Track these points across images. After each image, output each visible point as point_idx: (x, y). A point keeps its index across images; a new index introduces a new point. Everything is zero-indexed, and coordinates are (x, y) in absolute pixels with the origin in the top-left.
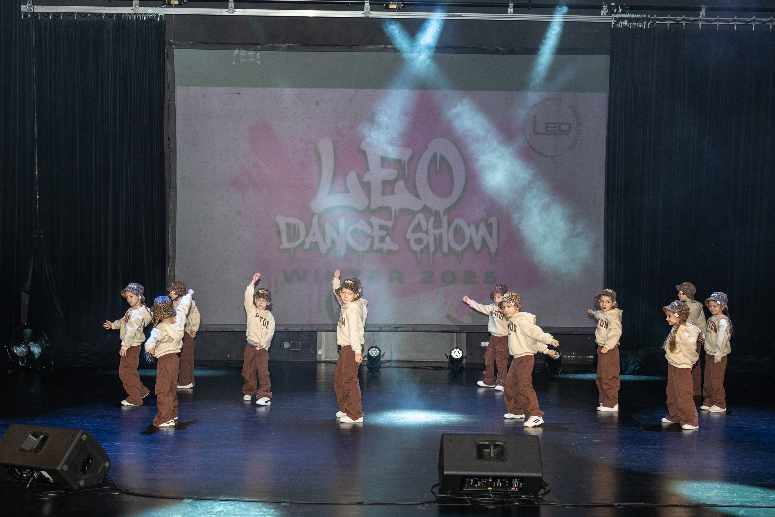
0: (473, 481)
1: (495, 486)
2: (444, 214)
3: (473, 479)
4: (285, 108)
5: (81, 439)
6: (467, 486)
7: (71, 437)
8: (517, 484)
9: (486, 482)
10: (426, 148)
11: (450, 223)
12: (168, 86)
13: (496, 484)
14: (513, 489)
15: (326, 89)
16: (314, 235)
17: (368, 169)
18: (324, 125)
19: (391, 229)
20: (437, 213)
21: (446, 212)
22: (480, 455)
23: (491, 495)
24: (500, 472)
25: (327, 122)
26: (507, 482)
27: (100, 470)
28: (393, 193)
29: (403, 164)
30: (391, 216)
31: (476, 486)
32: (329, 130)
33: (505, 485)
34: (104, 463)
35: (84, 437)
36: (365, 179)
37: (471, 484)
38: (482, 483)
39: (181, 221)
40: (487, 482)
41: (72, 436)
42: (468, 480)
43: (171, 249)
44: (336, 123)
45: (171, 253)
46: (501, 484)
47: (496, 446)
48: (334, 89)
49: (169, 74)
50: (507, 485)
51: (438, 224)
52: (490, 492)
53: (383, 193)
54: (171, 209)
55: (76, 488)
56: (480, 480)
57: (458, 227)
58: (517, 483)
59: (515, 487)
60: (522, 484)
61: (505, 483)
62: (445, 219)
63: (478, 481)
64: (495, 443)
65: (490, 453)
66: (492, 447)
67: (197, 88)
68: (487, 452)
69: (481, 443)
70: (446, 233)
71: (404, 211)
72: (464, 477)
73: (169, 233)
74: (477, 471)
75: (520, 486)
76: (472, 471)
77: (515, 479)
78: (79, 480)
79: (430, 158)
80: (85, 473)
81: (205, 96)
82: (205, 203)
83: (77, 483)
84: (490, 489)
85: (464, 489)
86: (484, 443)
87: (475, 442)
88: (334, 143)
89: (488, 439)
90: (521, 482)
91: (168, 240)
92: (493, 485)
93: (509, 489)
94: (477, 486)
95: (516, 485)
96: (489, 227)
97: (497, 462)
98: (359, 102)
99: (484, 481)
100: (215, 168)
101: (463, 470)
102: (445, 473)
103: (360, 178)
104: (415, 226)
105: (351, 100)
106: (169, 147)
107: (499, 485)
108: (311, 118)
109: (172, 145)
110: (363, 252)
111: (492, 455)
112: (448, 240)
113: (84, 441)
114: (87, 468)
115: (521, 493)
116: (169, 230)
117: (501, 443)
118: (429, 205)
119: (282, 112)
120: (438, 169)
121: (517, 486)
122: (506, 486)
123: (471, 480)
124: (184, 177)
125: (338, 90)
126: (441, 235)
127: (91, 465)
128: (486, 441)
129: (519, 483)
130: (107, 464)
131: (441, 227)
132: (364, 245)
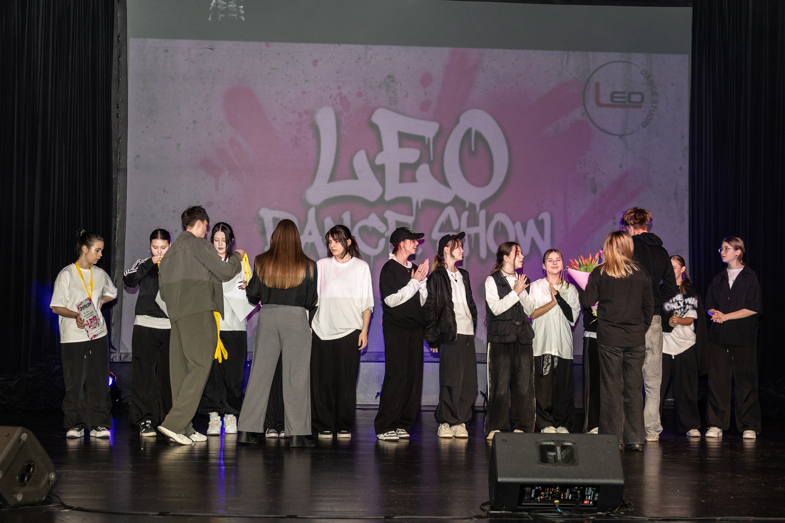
0: (535, 492)
1: (563, 499)
2: (480, 209)
3: (535, 489)
4: (272, 69)
5: (19, 439)
6: (527, 499)
7: (6, 436)
8: (592, 496)
9: (551, 493)
10: (457, 122)
11: (488, 220)
12: (119, 37)
13: (564, 496)
14: (586, 502)
15: (326, 45)
16: (310, 234)
17: (381, 149)
18: (324, 90)
19: (411, 226)
20: (472, 206)
21: (484, 205)
22: (544, 459)
23: (558, 509)
24: (570, 478)
25: (328, 86)
26: (579, 492)
27: (44, 482)
28: (414, 180)
29: (427, 143)
30: (412, 209)
31: (538, 499)
32: (331, 97)
33: (576, 497)
34: (49, 474)
35: (24, 436)
36: (378, 161)
37: (532, 496)
38: (547, 493)
39: (133, 215)
40: (553, 493)
41: (8, 434)
42: (528, 489)
43: (118, 252)
44: (339, 88)
45: (118, 257)
46: (570, 495)
47: (563, 448)
48: (337, 45)
49: (118, 22)
50: (579, 496)
51: (473, 221)
52: (557, 506)
53: (401, 181)
54: (119, 199)
55: (11, 502)
56: (543, 490)
57: (500, 224)
58: (591, 493)
59: (588, 500)
60: (597, 496)
61: (575, 495)
62: (482, 215)
63: (541, 491)
64: (562, 444)
65: (555, 457)
66: (558, 448)
67: (157, 40)
68: (551, 456)
69: (544, 443)
70: (484, 232)
71: (428, 203)
72: (523, 486)
73: (116, 229)
74: (539, 477)
75: (596, 499)
76: (533, 477)
77: (589, 488)
78: (16, 493)
79: (462, 135)
80: (25, 485)
81: (167, 51)
82: (165, 191)
83: (14, 497)
84: (556, 503)
85: (523, 504)
86: (549, 443)
87: (537, 443)
88: (338, 115)
89: (553, 439)
90: (597, 493)
91: (115, 239)
92: (561, 497)
93: (581, 502)
94: (540, 499)
95: (590, 497)
96: (540, 225)
97: (566, 466)
98: (370, 62)
99: (549, 491)
100: (179, 145)
101: (523, 477)
102: (499, 480)
103: (371, 161)
104: (443, 222)
105: (359, 59)
106: (118, 117)
107: (568, 498)
108: (306, 81)
109: (121, 115)
110: (375, 257)
111: (559, 458)
112: (486, 242)
113: (24, 442)
114: (26, 479)
115: (596, 508)
116: (116, 226)
117: (569, 444)
118: (461, 196)
119: (269, 74)
120: (473, 149)
121: (592, 498)
122: (578, 498)
123: (532, 491)
124: (138, 156)
125: (342, 45)
126: (477, 235)
127: (33, 475)
128: (551, 442)
129: (594, 493)
130: (53, 476)
131: (477, 225)
132: (376, 247)
